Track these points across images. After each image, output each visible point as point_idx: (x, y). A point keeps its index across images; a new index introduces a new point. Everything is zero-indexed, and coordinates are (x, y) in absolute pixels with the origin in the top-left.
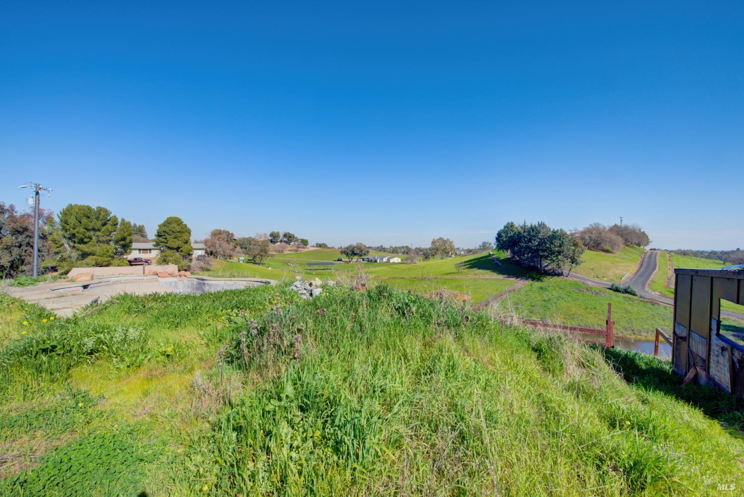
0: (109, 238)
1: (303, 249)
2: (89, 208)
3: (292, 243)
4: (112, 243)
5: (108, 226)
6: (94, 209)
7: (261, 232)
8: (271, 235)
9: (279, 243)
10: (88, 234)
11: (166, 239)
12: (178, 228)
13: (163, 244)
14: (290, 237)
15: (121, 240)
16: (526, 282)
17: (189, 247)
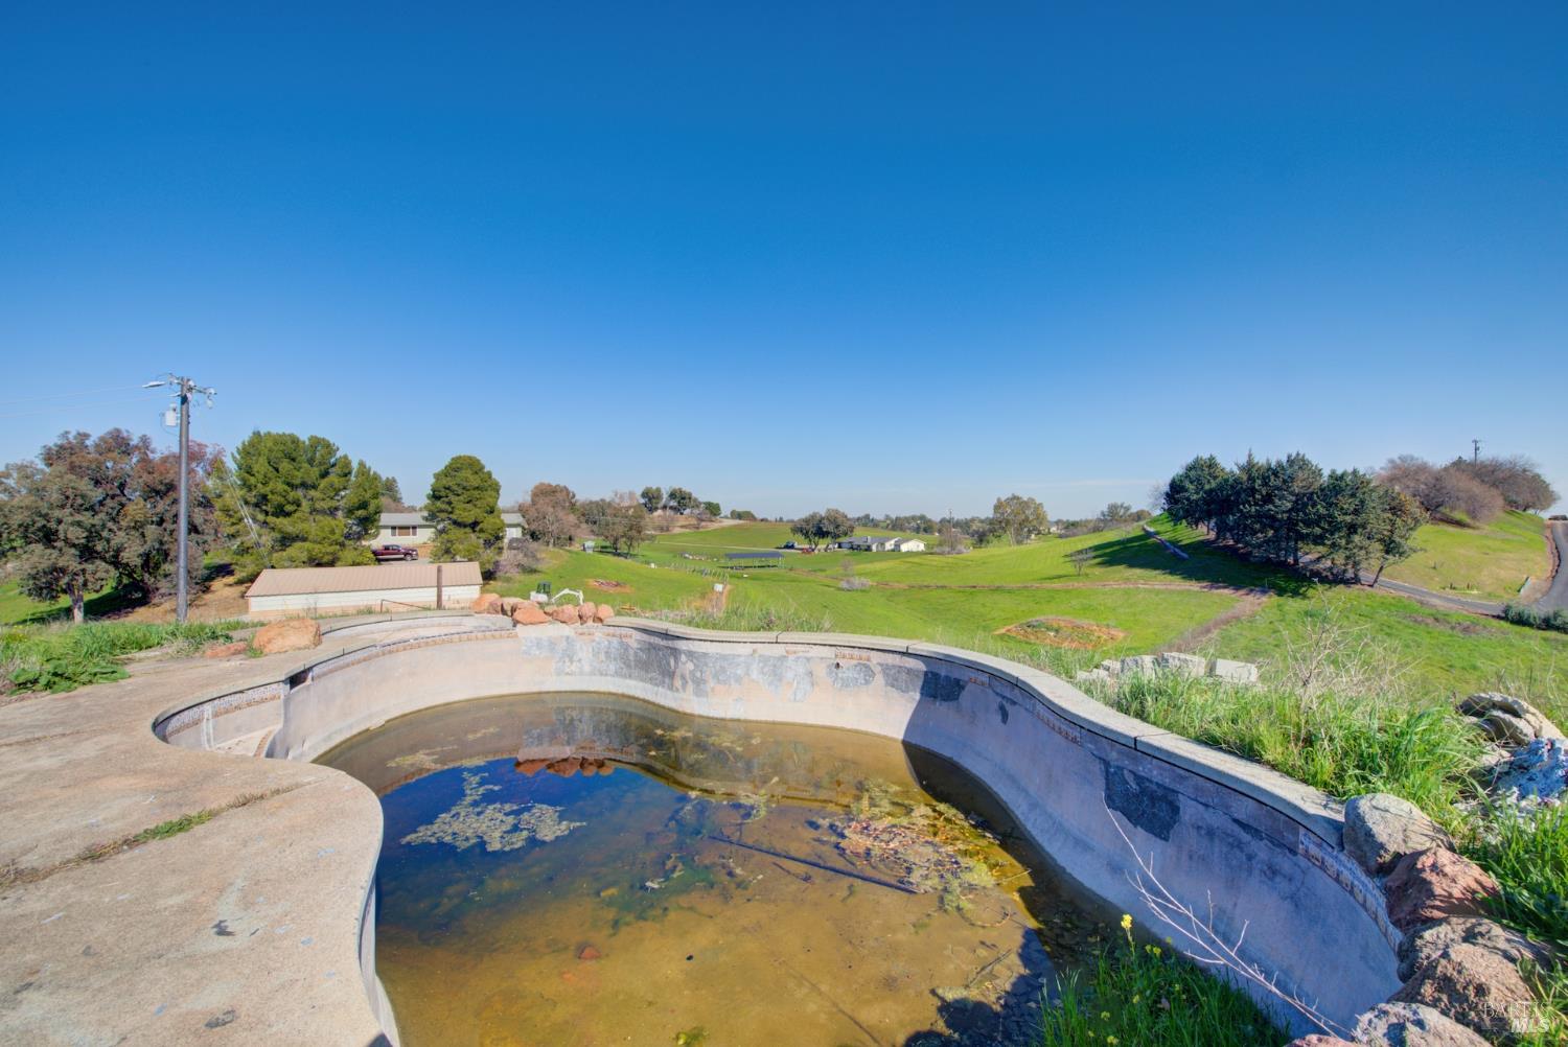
0: (334, 504)
1: (709, 524)
2: (295, 441)
3: (687, 511)
4: (340, 514)
5: (333, 478)
6: (304, 443)
7: (624, 489)
8: (645, 495)
9: (659, 512)
10: (292, 495)
11: (450, 503)
12: (475, 481)
13: (443, 515)
14: (684, 498)
15: (358, 509)
16: (1265, 599)
17: (498, 521)
